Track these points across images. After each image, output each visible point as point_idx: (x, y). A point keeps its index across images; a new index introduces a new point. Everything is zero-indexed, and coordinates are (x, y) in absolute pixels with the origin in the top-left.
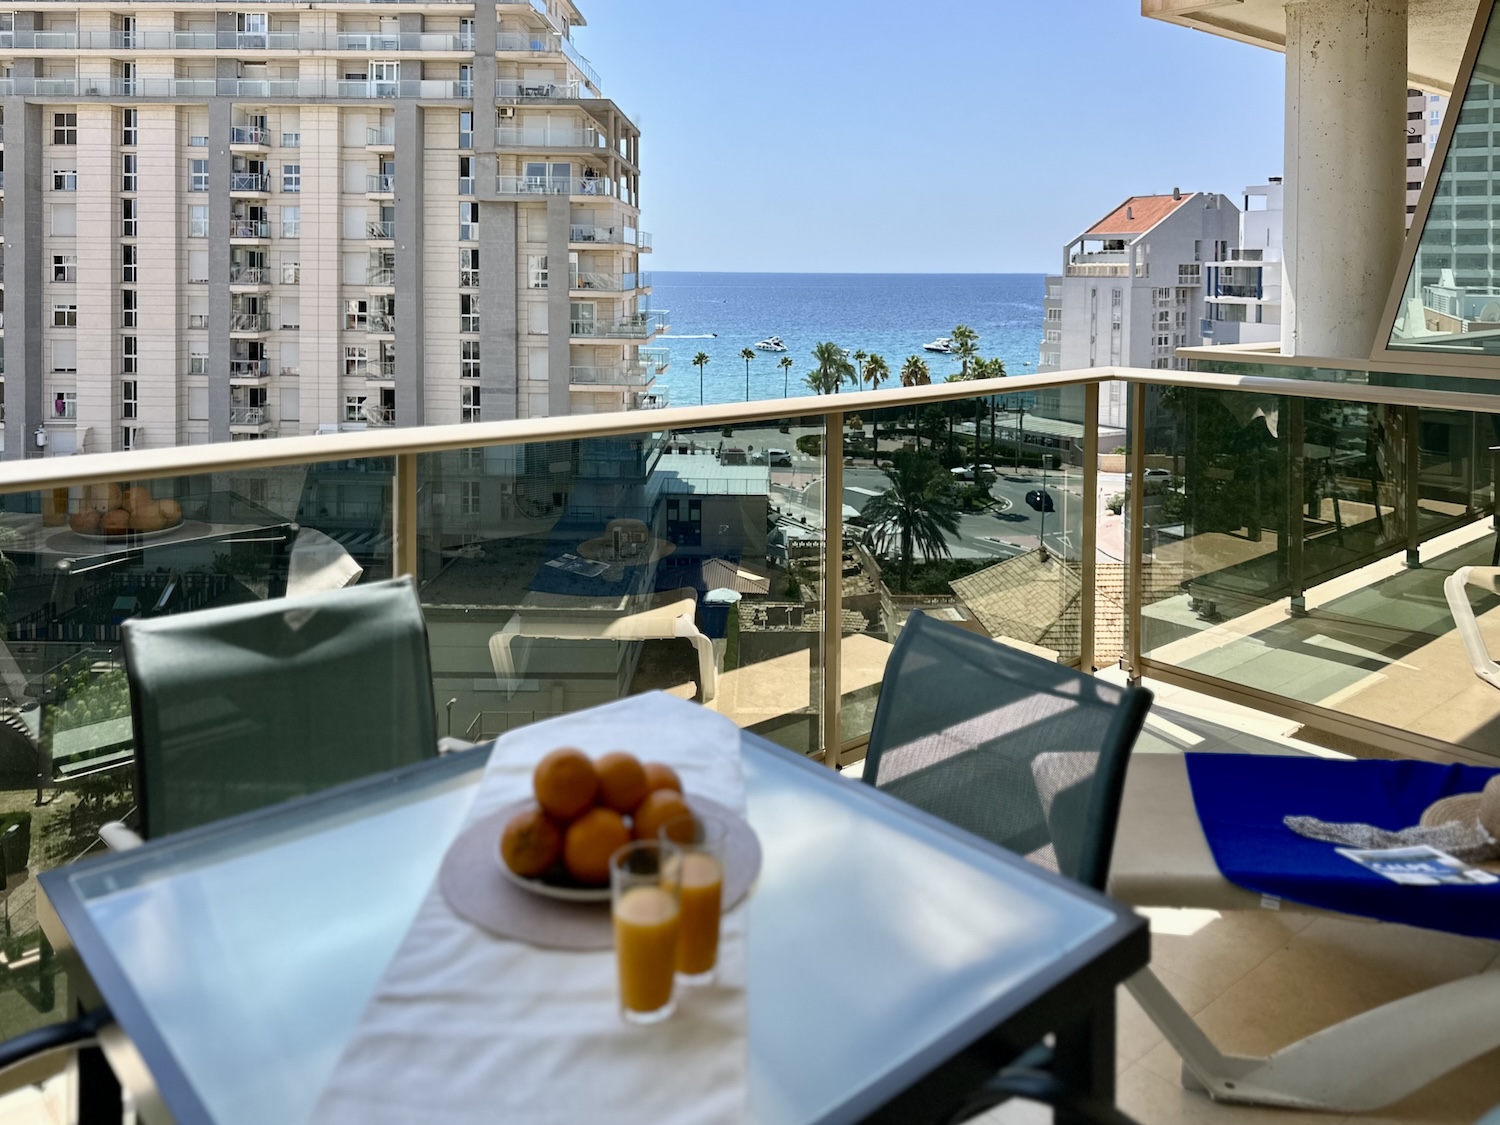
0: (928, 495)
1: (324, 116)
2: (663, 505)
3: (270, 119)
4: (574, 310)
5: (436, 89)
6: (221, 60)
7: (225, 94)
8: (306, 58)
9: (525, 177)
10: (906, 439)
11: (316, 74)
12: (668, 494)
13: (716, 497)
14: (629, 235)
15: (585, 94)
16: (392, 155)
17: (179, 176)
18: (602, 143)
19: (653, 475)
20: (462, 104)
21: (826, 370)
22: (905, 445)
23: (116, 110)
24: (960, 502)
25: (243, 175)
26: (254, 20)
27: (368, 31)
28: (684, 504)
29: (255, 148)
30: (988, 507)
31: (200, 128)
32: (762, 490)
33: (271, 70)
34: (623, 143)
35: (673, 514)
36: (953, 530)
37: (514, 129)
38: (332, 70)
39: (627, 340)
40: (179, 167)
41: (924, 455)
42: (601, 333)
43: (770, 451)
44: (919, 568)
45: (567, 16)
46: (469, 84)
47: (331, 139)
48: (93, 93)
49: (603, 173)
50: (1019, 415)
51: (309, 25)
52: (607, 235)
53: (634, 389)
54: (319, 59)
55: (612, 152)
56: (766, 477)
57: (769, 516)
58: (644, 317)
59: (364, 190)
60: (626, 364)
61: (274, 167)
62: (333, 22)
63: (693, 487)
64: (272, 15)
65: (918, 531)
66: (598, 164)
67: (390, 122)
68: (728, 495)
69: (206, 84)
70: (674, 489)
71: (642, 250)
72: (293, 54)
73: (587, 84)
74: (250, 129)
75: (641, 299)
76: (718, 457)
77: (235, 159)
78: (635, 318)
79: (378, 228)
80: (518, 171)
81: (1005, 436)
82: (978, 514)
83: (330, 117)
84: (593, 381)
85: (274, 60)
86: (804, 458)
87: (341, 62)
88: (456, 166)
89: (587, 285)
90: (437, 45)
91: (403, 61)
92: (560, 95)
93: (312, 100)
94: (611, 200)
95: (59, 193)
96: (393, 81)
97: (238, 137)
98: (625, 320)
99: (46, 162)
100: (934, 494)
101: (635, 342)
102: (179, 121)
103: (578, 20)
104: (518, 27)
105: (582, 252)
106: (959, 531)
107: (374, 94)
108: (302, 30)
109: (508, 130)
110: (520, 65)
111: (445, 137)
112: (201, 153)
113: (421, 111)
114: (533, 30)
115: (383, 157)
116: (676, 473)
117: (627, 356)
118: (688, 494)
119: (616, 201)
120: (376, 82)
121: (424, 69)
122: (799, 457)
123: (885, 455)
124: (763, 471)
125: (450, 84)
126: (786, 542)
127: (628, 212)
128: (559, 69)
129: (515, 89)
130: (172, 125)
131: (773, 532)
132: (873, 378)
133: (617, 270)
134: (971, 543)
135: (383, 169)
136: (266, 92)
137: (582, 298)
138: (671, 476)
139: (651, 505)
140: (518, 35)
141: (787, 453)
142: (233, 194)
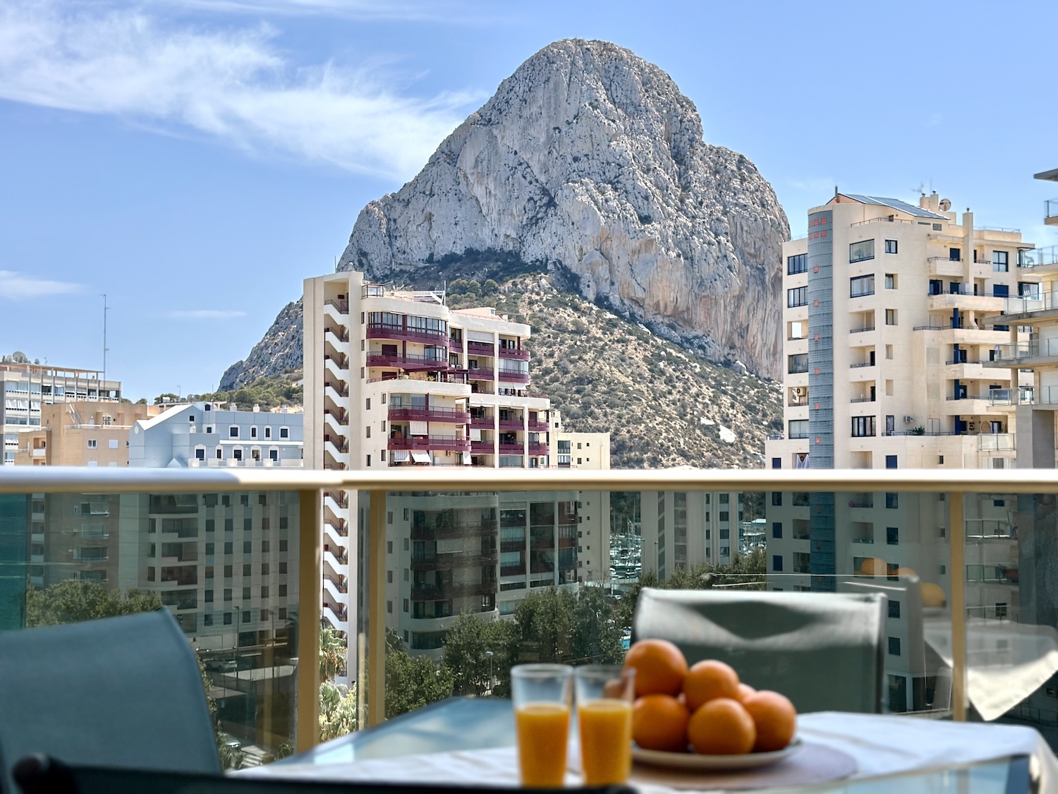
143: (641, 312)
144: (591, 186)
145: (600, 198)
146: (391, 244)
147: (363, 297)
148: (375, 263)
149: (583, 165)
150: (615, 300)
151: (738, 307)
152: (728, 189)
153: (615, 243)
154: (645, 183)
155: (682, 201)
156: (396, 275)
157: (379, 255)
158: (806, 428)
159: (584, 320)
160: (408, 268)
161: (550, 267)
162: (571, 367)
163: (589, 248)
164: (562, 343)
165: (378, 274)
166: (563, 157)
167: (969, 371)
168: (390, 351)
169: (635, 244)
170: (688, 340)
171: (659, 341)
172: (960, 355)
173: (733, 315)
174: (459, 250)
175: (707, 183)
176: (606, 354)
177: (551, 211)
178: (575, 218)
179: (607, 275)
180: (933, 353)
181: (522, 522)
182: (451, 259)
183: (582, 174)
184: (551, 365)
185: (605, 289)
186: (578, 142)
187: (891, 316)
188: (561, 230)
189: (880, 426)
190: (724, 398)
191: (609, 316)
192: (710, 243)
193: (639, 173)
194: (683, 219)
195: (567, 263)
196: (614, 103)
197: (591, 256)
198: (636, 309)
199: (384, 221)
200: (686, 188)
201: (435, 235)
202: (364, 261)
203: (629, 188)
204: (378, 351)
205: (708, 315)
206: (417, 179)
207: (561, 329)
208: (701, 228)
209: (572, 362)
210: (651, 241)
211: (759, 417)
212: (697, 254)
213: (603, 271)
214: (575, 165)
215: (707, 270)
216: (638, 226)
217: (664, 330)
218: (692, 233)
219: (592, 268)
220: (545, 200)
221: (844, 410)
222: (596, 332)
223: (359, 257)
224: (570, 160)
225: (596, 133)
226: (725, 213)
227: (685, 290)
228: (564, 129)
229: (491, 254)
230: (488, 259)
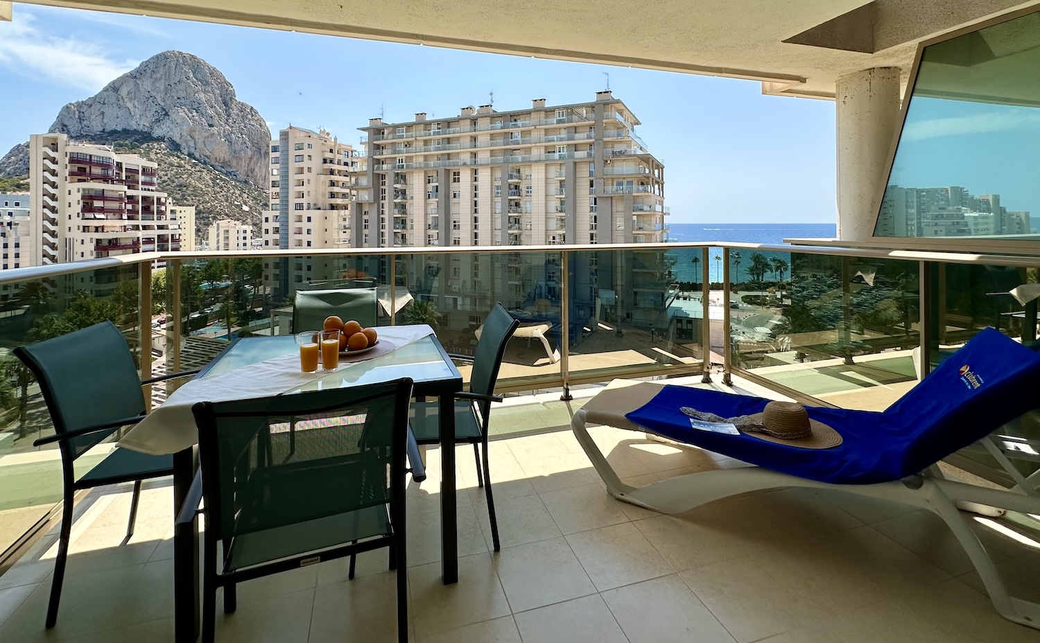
1: (540, 168)
2: (675, 321)
3: (521, 170)
4: (635, 239)
5: (581, 154)
6: (505, 150)
7: (506, 162)
8: (533, 147)
9: (615, 187)
11: (538, 153)
12: (677, 317)
14: (658, 208)
15: (639, 152)
16: (564, 181)
17: (492, 192)
18: (647, 171)
19: (670, 308)
20: (591, 159)
21: (757, 266)
23: (472, 169)
25: (512, 191)
26: (516, 134)
27: (556, 135)
28: (684, 322)
29: (516, 180)
31: (498, 174)
33: (522, 152)
34: (656, 171)
35: (679, 325)
37: (610, 168)
38: (543, 150)
40: (492, 188)
45: (633, 122)
46: (593, 152)
47: (542, 175)
48: (465, 164)
49: (648, 184)
51: (534, 134)
52: (649, 209)
54: (538, 146)
55: (651, 175)
59: (554, 194)
61: (523, 187)
62: (543, 132)
63: (689, 314)
64: (522, 132)
66: (645, 180)
67: (564, 168)
69: (500, 158)
70: (680, 315)
71: (665, 214)
72: (529, 145)
73: (641, 148)
74: (515, 174)
76: (701, 302)
77: (510, 185)
79: (559, 209)
80: (612, 185)
83: (542, 168)
85: (523, 148)
86: (745, 305)
87: (546, 147)
88: (588, 183)
89: (641, 228)
90: (581, 138)
91: (568, 145)
92: (629, 153)
93: (536, 162)
94: (650, 194)
95: (455, 199)
96: (565, 153)
97: (511, 177)
99: (451, 189)
101: (663, 252)
102: (492, 172)
103: (638, 123)
104: (612, 128)
105: (638, 216)
107: (558, 158)
108: (532, 136)
109: (608, 169)
110: (613, 143)
111: (584, 172)
112: (498, 183)
113: (575, 163)
114: (618, 128)
115: (561, 181)
116: (681, 308)
117: (658, 257)
118: (686, 317)
119: (654, 195)
120: (558, 153)
121: (576, 147)
123: (785, 306)
125: (586, 152)
127: (659, 198)
128: (629, 144)
129: (611, 152)
130: (489, 174)
133: (653, 222)
135: (561, 186)
136: (520, 160)
137: (638, 234)
138: (679, 309)
139: (669, 321)
140: (613, 131)
141: (737, 303)
142: (509, 198)
143: (209, 161)
144: (186, 110)
145: (190, 115)
146: (80, 123)
147: (66, 145)
148: (72, 130)
149: (183, 101)
150: (197, 155)
151: (250, 162)
152: (247, 118)
153: (197, 133)
154: (210, 112)
155: (227, 120)
156: (84, 136)
157: (74, 126)
158: (278, 207)
159: (182, 162)
160: (90, 134)
161: (165, 140)
162: (176, 180)
163: (185, 134)
164: (172, 170)
165: (73, 135)
166: (173, 97)
167: (336, 189)
168: (82, 171)
169: (206, 134)
170: (229, 173)
171: (217, 172)
172: (333, 184)
173: (248, 164)
174: (119, 129)
175: (238, 115)
176: (193, 176)
177: (167, 117)
178: (179, 121)
179: (193, 145)
180: (324, 183)
181: (154, 242)
182: (114, 132)
183: (181, 105)
184: (166, 179)
185: (192, 150)
186: (179, 91)
187: (309, 169)
188: (171, 125)
189: (305, 206)
190: (244, 194)
191: (194, 161)
192: (239, 137)
193: (208, 107)
194: (227, 127)
195: (174, 139)
196: (197, 79)
197: (186, 137)
198: (206, 159)
199: (77, 112)
200: (228, 116)
201: (105, 121)
202: (65, 128)
203: (204, 113)
204: (76, 169)
205: (238, 163)
206: (96, 96)
207: (171, 165)
208: (235, 131)
209: (176, 178)
210: (214, 134)
211: (258, 202)
212: (233, 141)
213: (192, 144)
214: (178, 101)
215: (238, 147)
216: (208, 128)
217: (219, 168)
218: (231, 133)
219: (186, 142)
220: (164, 113)
221: (292, 201)
222: (188, 167)
223: (62, 126)
224: (176, 98)
225: (188, 89)
226: (245, 127)
227: (229, 154)
228: (173, 86)
229: (136, 132)
230: (134, 134)
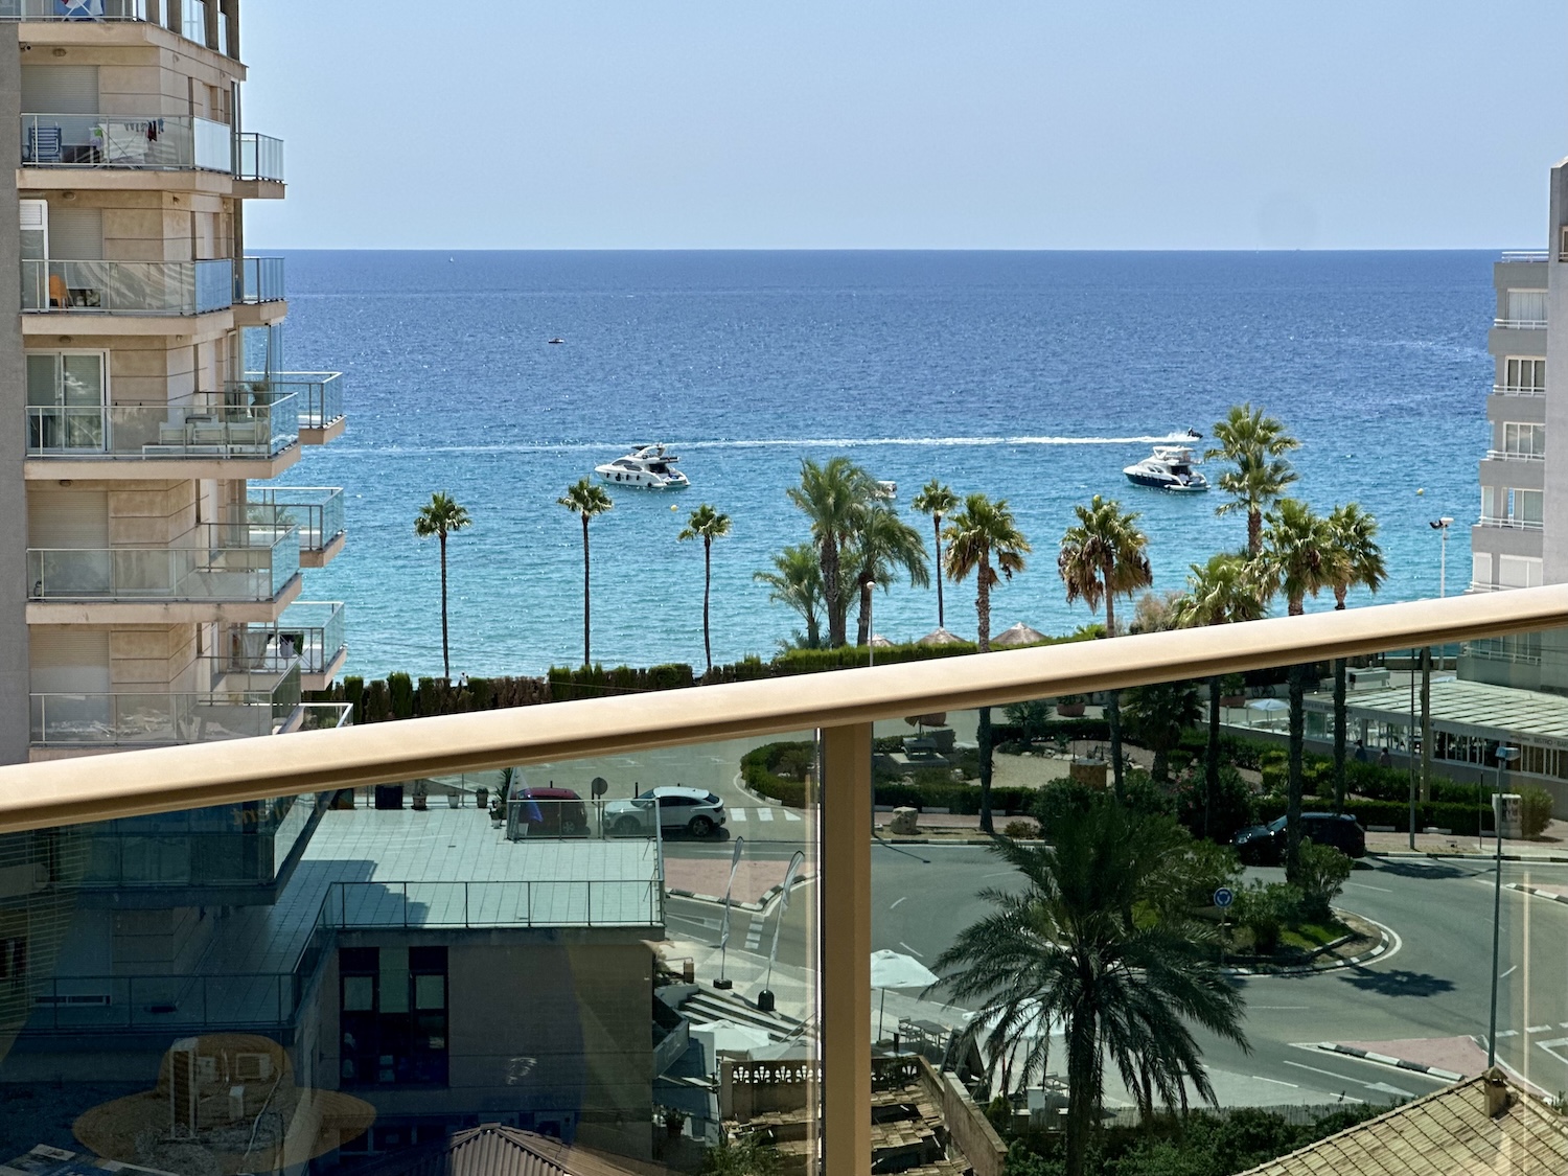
0: (1145, 918)
2: (330, 962)
4: (40, 376)
10: (1081, 751)
12: (344, 931)
13: (494, 939)
14: (209, 143)
19: (297, 875)
21: (829, 548)
22: (1076, 768)
24: (1244, 937)
28: (394, 964)
30: (1328, 951)
32: (638, 911)
35: (358, 994)
36: (1221, 1019)
39: (212, 466)
41: (1132, 798)
42: (127, 444)
43: (660, 792)
44: (1121, 1140)
50: (1419, 677)
52: (138, 145)
53: (233, 614)
56: (649, 872)
57: (658, 992)
58: (262, 393)
60: (205, 538)
63: (421, 908)
65: (1115, 1025)
68: (530, 930)
70: (362, 916)
71: (254, 188)
75: (251, 340)
76: (498, 815)
78: (233, 397)
81: (1376, 738)
82: (1300, 975)
84: (103, 593)
86: (766, 814)
89: (80, 297)
94: (151, 36)
98: (201, 404)
100: (1164, 915)
101: (234, 470)
105: (60, 198)
106: (1243, 1024)
116: (368, 866)
117: (209, 513)
118: (407, 931)
119: (165, 40)
122: (751, 810)
123: (1014, 801)
124: (638, 858)
126: (712, 1067)
127: (206, 71)
131: (674, 1041)
132: (975, 571)
133: (175, 249)
134: (1277, 1061)
137: (65, 339)
138: (354, 876)
139: (290, 965)
141: (712, 799)
